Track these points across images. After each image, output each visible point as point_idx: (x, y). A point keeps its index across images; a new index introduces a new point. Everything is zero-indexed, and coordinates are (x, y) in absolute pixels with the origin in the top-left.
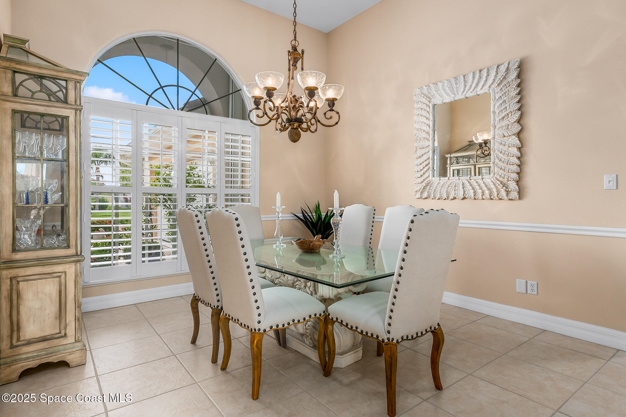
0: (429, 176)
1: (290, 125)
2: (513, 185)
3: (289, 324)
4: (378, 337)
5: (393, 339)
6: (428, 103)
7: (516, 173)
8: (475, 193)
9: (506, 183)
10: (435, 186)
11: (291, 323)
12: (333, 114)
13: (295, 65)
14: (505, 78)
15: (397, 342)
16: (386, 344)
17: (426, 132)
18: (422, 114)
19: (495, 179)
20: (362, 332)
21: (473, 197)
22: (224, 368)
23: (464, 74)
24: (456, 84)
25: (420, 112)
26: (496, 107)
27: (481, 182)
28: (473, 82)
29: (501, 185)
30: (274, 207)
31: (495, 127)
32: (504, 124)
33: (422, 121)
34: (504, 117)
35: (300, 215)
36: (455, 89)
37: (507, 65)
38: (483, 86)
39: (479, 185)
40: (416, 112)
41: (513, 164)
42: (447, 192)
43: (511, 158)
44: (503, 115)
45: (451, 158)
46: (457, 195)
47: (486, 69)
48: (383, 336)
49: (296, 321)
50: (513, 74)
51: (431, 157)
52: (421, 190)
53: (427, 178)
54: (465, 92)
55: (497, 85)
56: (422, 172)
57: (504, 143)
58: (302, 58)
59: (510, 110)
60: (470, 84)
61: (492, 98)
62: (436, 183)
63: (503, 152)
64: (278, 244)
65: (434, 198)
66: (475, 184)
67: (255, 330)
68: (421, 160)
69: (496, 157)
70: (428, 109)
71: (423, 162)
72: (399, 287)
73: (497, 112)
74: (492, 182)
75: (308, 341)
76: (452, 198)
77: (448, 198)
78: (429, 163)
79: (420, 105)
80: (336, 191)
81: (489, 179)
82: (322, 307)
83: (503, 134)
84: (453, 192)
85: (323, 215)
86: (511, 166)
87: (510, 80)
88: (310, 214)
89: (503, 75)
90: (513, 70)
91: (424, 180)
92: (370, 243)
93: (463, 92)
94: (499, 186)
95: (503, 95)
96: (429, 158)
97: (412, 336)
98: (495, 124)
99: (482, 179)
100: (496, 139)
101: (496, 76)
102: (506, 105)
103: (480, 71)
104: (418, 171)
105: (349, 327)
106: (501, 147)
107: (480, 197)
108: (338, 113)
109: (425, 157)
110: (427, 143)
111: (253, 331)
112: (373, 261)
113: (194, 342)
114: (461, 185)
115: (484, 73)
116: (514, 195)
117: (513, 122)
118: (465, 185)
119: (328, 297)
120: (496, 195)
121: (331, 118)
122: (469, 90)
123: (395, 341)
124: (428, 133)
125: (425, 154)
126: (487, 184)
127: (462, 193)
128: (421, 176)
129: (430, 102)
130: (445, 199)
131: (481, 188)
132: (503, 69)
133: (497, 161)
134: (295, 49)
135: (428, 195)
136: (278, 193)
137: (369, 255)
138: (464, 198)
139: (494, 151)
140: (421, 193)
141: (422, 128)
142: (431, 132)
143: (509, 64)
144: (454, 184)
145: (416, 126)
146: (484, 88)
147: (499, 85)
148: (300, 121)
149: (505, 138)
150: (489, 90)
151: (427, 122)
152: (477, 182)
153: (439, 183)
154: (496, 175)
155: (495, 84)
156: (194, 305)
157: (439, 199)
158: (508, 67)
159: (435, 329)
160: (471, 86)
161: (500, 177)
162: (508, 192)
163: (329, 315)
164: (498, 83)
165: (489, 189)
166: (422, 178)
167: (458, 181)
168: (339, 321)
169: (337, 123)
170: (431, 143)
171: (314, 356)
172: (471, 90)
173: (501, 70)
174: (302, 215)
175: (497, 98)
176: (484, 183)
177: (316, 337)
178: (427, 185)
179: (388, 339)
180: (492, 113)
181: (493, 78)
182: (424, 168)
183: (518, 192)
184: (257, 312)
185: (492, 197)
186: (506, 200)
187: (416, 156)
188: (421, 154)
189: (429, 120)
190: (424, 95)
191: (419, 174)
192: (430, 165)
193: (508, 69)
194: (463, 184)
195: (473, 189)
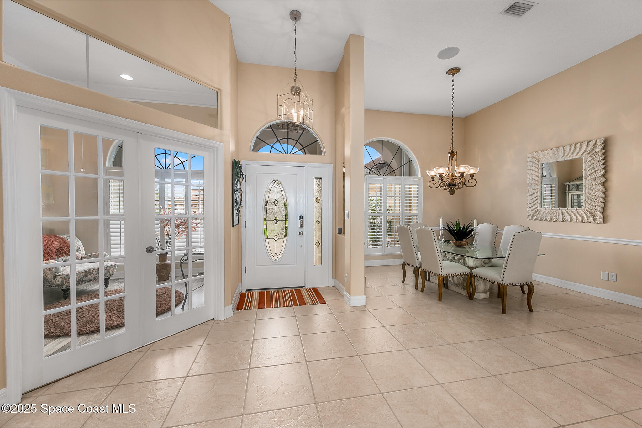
0: (537, 207)
1: (450, 187)
2: (599, 215)
3: (454, 275)
4: (497, 282)
5: (505, 283)
6: (537, 163)
7: (601, 207)
8: (571, 218)
9: (594, 213)
10: (542, 213)
11: (455, 274)
12: (473, 181)
13: (453, 159)
14: (593, 149)
15: (507, 285)
16: (502, 285)
17: (536, 180)
18: (533, 169)
19: (585, 210)
20: (489, 281)
21: (570, 221)
22: (422, 291)
23: (564, 145)
24: (558, 152)
25: (532, 168)
26: (587, 167)
27: (575, 212)
28: (570, 151)
29: (589, 214)
30: (439, 225)
31: (586, 179)
32: (592, 177)
33: (533, 173)
34: (593, 173)
35: (446, 227)
36: (557, 155)
37: (595, 142)
38: (577, 154)
39: (574, 214)
40: (529, 168)
41: (598, 202)
42: (550, 217)
43: (598, 198)
44: (592, 171)
45: (569, 185)
46: (558, 219)
47: (579, 144)
48: (500, 282)
49: (457, 274)
50: (599, 148)
51: (539, 195)
52: (532, 215)
53: (536, 208)
54: (564, 157)
55: (587, 153)
56: (533, 204)
57: (593, 189)
58: (456, 155)
59: (597, 169)
60: (568, 152)
61: (584, 161)
62: (543, 211)
63: (591, 194)
64: (441, 243)
65: (541, 220)
66: (571, 213)
67: (440, 275)
68: (532, 197)
69: (586, 197)
70: (537, 166)
71: (533, 198)
72: (508, 262)
73: (588, 169)
74: (584, 212)
75: (460, 286)
76: (554, 220)
77: (551, 220)
78: (538, 199)
79: (532, 164)
80: (475, 219)
81: (581, 210)
82: (469, 270)
83: (592, 183)
84: (555, 217)
85: (462, 227)
86: (598, 203)
87: (597, 151)
88: (453, 227)
89: (592, 148)
90: (599, 145)
91: (534, 209)
92: (494, 245)
93: (563, 157)
94: (588, 215)
95: (592, 160)
96: (538, 196)
97: (515, 284)
98: (586, 177)
99: (577, 210)
100: (586, 186)
101: (587, 148)
102: (594, 166)
103: (576, 144)
104: (529, 204)
105: (483, 278)
106: (590, 191)
107: (575, 221)
108: (476, 180)
109: (535, 195)
110: (536, 187)
111: (439, 275)
112: (497, 254)
113: (403, 282)
114: (561, 213)
115: (578, 145)
116: (600, 220)
117: (599, 176)
118: (564, 213)
119: (471, 267)
120: (586, 220)
121: (472, 182)
122: (567, 156)
123: (506, 284)
124: (537, 181)
125: (535, 193)
126: (580, 213)
127: (561, 218)
128: (532, 206)
129: (539, 162)
130: (549, 221)
131: (575, 215)
132: (592, 143)
133: (587, 199)
134: (452, 152)
135: (537, 218)
136: (441, 218)
137: (493, 251)
138: (563, 221)
139: (585, 193)
140: (532, 217)
141: (533, 177)
142: (539, 180)
143: (596, 141)
144: (556, 212)
145: (529, 176)
146: (578, 155)
147: (588, 154)
148: (455, 185)
149: (593, 186)
150: (582, 156)
151: (537, 174)
152: (573, 212)
153: (545, 211)
154: (586, 208)
155: (586, 153)
156: (403, 266)
157: (545, 221)
158: (595, 143)
159: (529, 284)
160: (569, 153)
161: (589, 209)
162: (595, 219)
163: (472, 273)
164: (588, 152)
165: (581, 216)
166: (533, 208)
167: (559, 211)
168: (478, 276)
169: (475, 185)
170: (539, 187)
171: (464, 293)
172: (569, 156)
173: (590, 144)
174: (447, 227)
175: (587, 161)
176: (578, 212)
177: (465, 284)
178: (536, 212)
179: (503, 283)
180: (584, 170)
181: (584, 149)
182: (534, 202)
183: (603, 219)
184: (440, 268)
185: (583, 221)
186: (594, 223)
187: (528, 194)
188: (532, 194)
189: (538, 173)
190: (534, 158)
191: (530, 206)
192: (539, 200)
193: (595, 145)
194: (562, 213)
195: (570, 215)
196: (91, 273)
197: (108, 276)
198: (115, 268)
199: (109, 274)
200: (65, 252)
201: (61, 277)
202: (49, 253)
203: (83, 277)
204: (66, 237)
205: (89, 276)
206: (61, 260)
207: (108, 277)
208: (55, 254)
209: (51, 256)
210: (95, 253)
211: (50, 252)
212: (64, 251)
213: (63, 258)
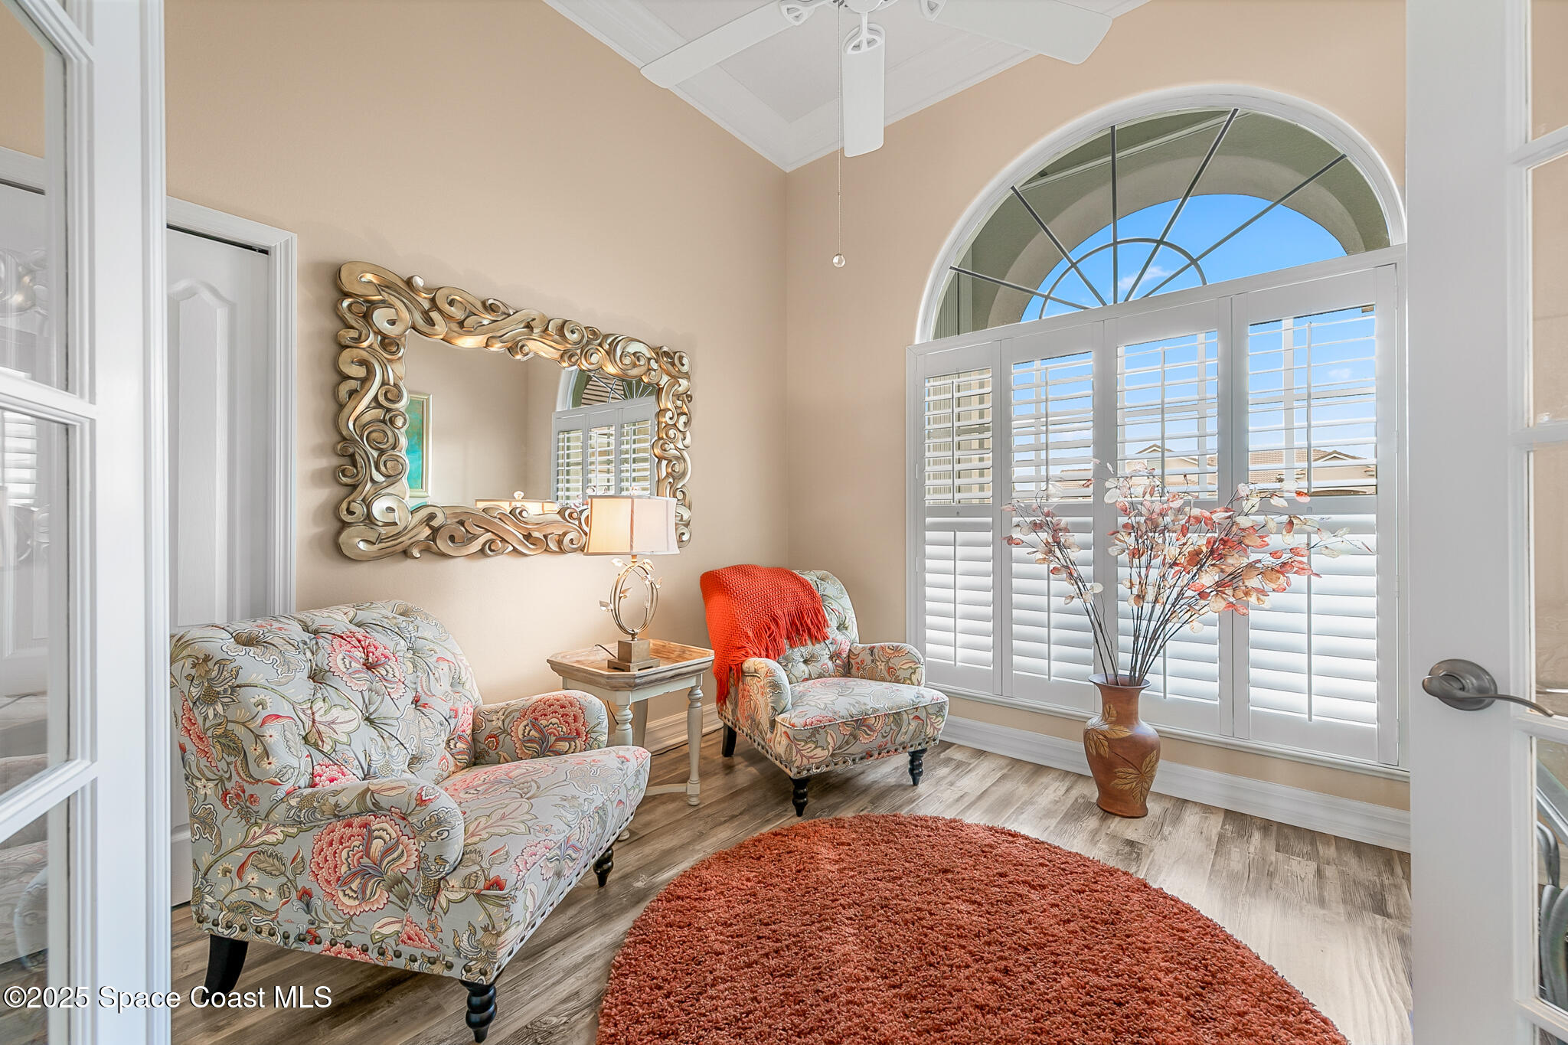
196: (869, 727)
197: (920, 744)
198: (943, 716)
199: (923, 736)
200: (809, 630)
201: (785, 733)
202: (769, 628)
203: (847, 743)
204: (815, 579)
205: (864, 739)
206: (799, 654)
207: (920, 748)
208: (784, 633)
209: (775, 640)
210: (882, 644)
211: (773, 627)
212: (807, 625)
213: (803, 649)
